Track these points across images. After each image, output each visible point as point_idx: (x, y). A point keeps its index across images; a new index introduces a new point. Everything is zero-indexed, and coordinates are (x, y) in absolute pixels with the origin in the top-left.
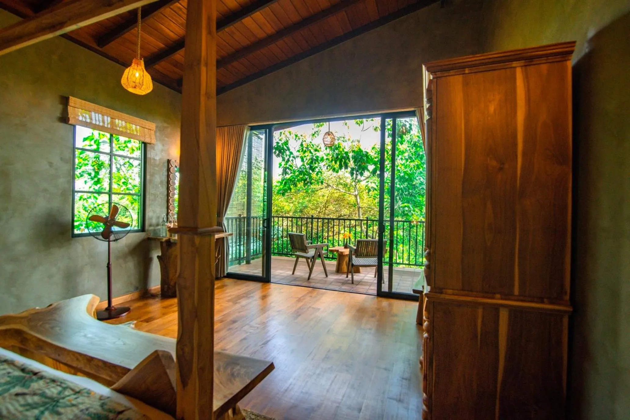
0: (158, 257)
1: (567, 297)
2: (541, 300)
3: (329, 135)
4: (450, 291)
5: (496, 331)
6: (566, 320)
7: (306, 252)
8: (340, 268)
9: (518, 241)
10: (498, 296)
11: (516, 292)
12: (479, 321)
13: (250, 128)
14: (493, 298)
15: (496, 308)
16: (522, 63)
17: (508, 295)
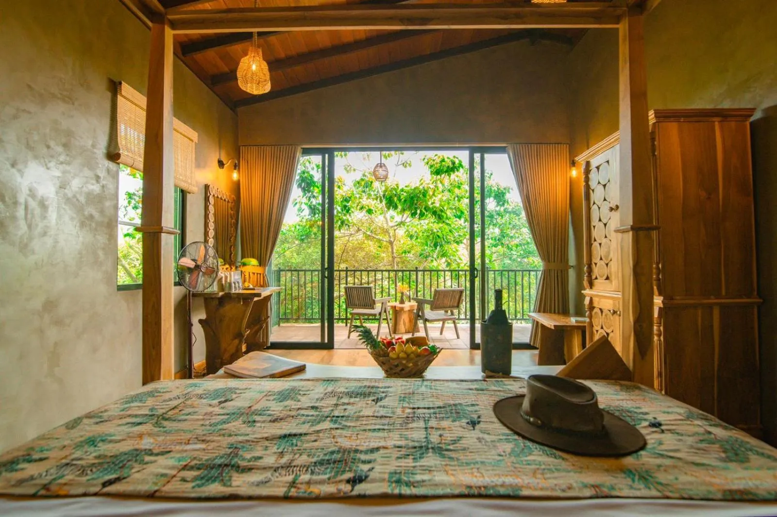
0: (201, 321)
1: (755, 293)
2: (740, 297)
3: (381, 167)
4: (678, 298)
5: (712, 326)
6: (756, 310)
7: (373, 308)
8: (397, 328)
9: (723, 250)
10: (712, 297)
11: (723, 293)
12: (700, 319)
13: (302, 150)
14: (709, 299)
15: (710, 307)
16: (719, 119)
17: (718, 296)
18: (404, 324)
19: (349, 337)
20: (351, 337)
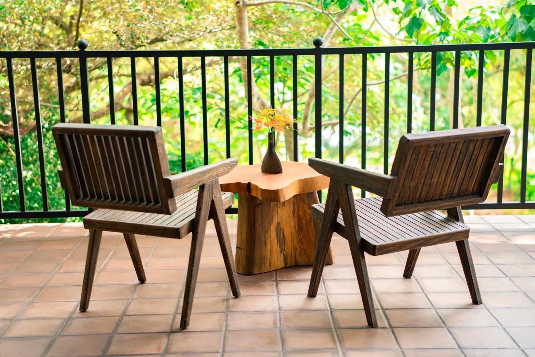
18: (281, 240)
19: (84, 307)
20: (91, 307)
